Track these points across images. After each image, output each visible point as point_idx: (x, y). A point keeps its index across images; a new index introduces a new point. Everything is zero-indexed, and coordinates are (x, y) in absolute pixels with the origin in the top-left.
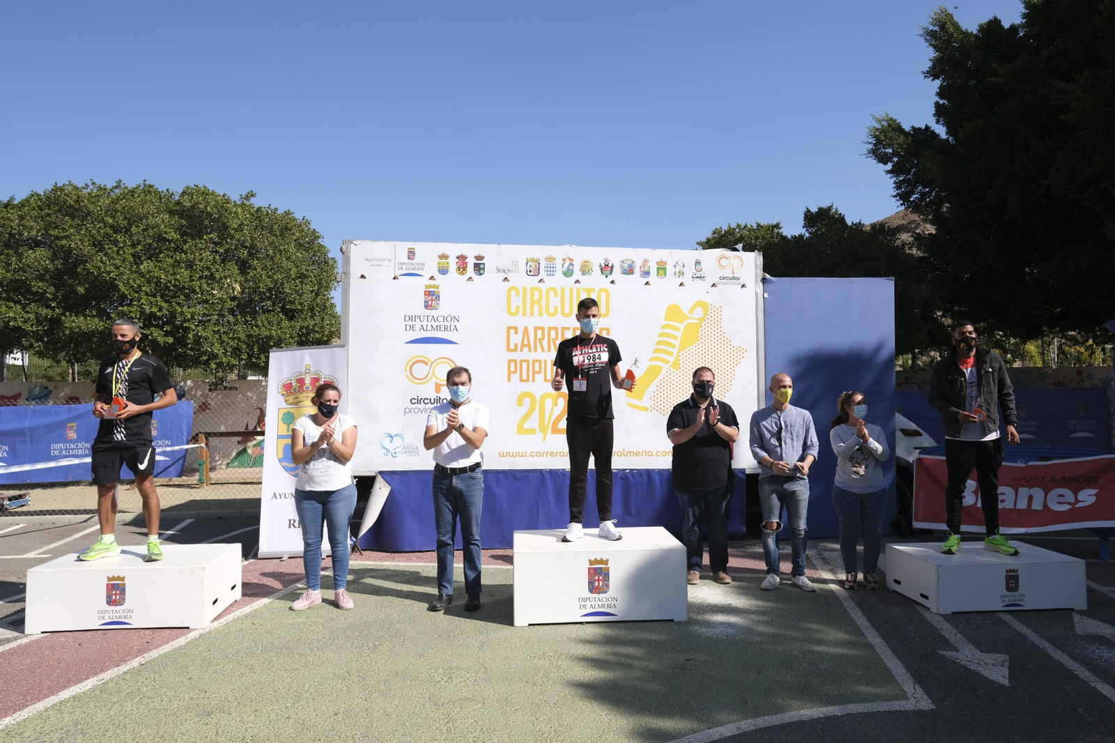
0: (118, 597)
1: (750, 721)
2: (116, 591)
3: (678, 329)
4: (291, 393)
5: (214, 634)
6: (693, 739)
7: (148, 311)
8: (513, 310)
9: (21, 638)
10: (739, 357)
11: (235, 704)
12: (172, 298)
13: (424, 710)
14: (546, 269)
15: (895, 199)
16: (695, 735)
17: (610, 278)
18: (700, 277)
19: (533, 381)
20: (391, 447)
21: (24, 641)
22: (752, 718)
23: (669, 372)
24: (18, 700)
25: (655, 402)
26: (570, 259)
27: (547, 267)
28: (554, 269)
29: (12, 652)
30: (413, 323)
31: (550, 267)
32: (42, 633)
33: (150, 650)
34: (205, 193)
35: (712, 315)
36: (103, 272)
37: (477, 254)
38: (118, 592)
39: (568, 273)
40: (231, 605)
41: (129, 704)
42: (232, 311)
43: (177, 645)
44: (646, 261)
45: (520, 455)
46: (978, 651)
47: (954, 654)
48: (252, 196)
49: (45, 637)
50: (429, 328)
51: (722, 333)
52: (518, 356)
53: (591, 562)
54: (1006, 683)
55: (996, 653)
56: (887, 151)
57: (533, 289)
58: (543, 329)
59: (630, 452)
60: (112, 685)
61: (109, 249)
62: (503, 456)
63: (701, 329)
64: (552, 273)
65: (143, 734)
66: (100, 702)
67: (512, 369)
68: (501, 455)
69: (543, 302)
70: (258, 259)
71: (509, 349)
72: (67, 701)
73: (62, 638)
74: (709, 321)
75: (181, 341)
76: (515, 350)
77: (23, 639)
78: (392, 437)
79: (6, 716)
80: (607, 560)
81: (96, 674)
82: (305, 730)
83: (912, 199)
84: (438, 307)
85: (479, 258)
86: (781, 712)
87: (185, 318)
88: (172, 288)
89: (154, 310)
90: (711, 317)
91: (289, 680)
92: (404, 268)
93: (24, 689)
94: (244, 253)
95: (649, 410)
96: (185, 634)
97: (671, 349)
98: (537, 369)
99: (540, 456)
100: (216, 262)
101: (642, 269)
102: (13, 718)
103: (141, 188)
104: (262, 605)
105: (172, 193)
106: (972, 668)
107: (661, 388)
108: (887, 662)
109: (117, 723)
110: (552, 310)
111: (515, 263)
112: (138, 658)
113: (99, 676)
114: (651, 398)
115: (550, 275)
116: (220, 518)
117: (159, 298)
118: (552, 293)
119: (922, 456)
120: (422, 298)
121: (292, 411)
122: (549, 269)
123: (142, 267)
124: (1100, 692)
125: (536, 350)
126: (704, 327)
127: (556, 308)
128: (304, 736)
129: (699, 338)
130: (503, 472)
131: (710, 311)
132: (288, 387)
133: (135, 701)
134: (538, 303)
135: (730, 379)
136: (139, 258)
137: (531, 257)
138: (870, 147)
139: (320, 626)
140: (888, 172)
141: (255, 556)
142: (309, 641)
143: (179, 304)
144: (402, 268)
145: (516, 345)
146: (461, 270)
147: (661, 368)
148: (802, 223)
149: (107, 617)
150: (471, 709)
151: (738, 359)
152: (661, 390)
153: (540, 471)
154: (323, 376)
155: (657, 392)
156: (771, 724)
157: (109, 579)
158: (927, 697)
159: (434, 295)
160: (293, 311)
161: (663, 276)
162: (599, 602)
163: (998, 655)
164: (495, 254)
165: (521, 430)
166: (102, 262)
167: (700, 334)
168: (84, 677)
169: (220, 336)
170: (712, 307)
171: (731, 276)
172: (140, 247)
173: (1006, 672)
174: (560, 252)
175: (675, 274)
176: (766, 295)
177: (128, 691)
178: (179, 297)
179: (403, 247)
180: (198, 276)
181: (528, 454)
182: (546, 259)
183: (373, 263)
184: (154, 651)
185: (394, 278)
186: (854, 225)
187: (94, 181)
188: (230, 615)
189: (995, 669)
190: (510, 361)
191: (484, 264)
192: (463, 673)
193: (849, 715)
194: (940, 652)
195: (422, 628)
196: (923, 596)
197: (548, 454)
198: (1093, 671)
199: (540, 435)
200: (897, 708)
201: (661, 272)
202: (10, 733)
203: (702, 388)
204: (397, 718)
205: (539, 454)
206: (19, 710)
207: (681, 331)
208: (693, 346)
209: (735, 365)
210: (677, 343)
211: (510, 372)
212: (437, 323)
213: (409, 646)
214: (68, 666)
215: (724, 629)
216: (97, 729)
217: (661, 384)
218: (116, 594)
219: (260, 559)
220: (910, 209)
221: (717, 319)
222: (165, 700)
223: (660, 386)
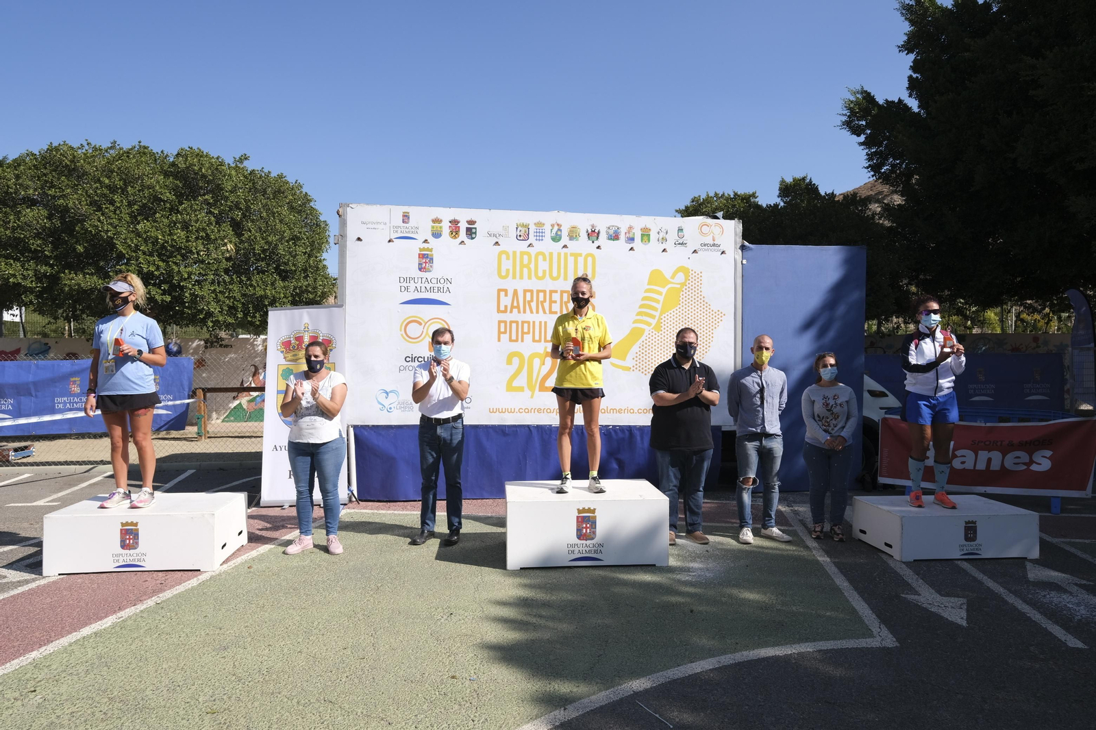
0: (131, 541)
1: (730, 655)
2: (129, 536)
3: (660, 293)
4: (290, 350)
5: (224, 576)
6: (677, 672)
7: (145, 270)
8: (503, 274)
9: (39, 580)
10: (717, 320)
11: (250, 639)
12: (169, 257)
13: (427, 645)
14: (535, 234)
15: (866, 170)
16: (679, 668)
17: (597, 243)
18: (682, 244)
19: (522, 341)
20: (386, 403)
21: (43, 582)
22: (731, 653)
23: (651, 334)
24: (43, 636)
25: (637, 363)
26: (558, 225)
27: (537, 232)
28: (543, 234)
29: (31, 592)
30: (408, 284)
31: (539, 232)
32: (59, 574)
33: (165, 591)
34: (200, 155)
35: (693, 280)
36: (101, 231)
37: (469, 219)
38: (131, 537)
39: (556, 238)
40: (238, 550)
41: (148, 639)
42: (227, 271)
43: (190, 586)
44: (631, 228)
45: (509, 411)
46: (938, 595)
47: (916, 596)
48: (246, 159)
49: (62, 579)
50: (423, 289)
51: (702, 297)
52: (508, 317)
53: (579, 511)
54: (964, 623)
55: (954, 596)
56: (861, 123)
57: (522, 253)
58: (532, 291)
59: (613, 410)
60: (131, 622)
61: (107, 208)
62: (493, 412)
63: (682, 293)
64: (541, 238)
65: (164, 666)
66: (121, 638)
67: (502, 330)
68: (491, 411)
69: (532, 266)
70: (253, 221)
71: (499, 311)
72: (89, 637)
73: (79, 579)
74: (690, 286)
75: (179, 300)
76: (505, 311)
77: (41, 581)
78: (387, 393)
79: (32, 651)
80: (595, 509)
81: (115, 612)
82: (317, 662)
83: (883, 170)
84: (431, 269)
85: (471, 222)
86: (758, 648)
87: (182, 277)
88: (169, 248)
89: (152, 269)
90: (692, 282)
91: (298, 618)
92: (399, 232)
93: (47, 626)
94: (238, 215)
95: (631, 370)
96: (196, 576)
97: (653, 313)
98: (526, 330)
99: (528, 412)
100: (211, 224)
101: (627, 235)
102: (40, 652)
103: (136, 149)
104: (267, 550)
105: (167, 155)
106: (933, 610)
107: (643, 349)
108: (854, 604)
109: (139, 657)
110: (540, 274)
111: (506, 228)
112: (153, 598)
113: (118, 614)
114: (633, 359)
115: (539, 240)
116: (221, 469)
117: (156, 258)
118: (540, 258)
119: (887, 416)
120: (416, 260)
121: (291, 367)
122: (538, 234)
123: (139, 227)
124: (1051, 632)
125: (525, 312)
126: (685, 291)
127: (544, 272)
128: (317, 668)
129: (681, 302)
130: (493, 427)
131: (691, 276)
132: (287, 345)
133: (154, 637)
134: (528, 266)
135: (708, 341)
136: (135, 217)
137: (521, 222)
138: (844, 118)
139: (324, 569)
140: (861, 144)
141: (258, 504)
142: (314, 583)
143: (176, 263)
144: (397, 232)
145: (506, 307)
146: (454, 234)
147: (643, 331)
148: (778, 192)
149: (121, 560)
150: (471, 644)
151: (716, 322)
152: (644, 351)
153: (528, 426)
154: (321, 335)
155: (639, 353)
156: (749, 659)
157: (123, 524)
158: (891, 636)
159: (427, 257)
160: (286, 272)
161: (647, 242)
162: (586, 548)
163: (956, 599)
164: (486, 219)
165: (510, 388)
166: (99, 221)
167: (681, 299)
168: (103, 615)
169: (216, 295)
170: (693, 272)
171: (712, 243)
172: (136, 207)
173: (964, 614)
174: (549, 218)
175: (658, 240)
176: (744, 262)
177: (146, 628)
178: (175, 257)
179: (398, 211)
180: (194, 237)
181: (517, 410)
182: (535, 224)
183: (370, 226)
184: (168, 591)
185: (390, 241)
186: (827, 195)
187: (89, 141)
188: (238, 559)
189: (954, 611)
190: (500, 322)
191: (476, 228)
192: (462, 612)
193: (820, 651)
194: (903, 596)
195: (420, 571)
196: (887, 545)
197: (536, 410)
198: (1044, 614)
199: (528, 393)
200: (865, 645)
201: (645, 238)
202: (38, 666)
203: (684, 349)
204: (402, 652)
205: (527, 411)
206: (45, 645)
207: (664, 295)
208: (675, 310)
209: (713, 328)
210: (659, 306)
211: (500, 333)
212: (431, 285)
213: (410, 587)
214: (87, 605)
215: (703, 573)
216: (121, 662)
217: (643, 346)
218: (130, 539)
219: (262, 507)
220: (880, 181)
221: (697, 284)
222: (182, 636)
223: (642, 347)
